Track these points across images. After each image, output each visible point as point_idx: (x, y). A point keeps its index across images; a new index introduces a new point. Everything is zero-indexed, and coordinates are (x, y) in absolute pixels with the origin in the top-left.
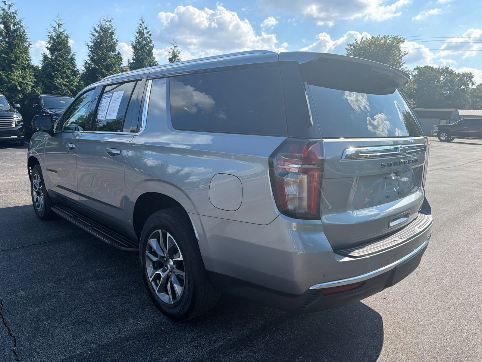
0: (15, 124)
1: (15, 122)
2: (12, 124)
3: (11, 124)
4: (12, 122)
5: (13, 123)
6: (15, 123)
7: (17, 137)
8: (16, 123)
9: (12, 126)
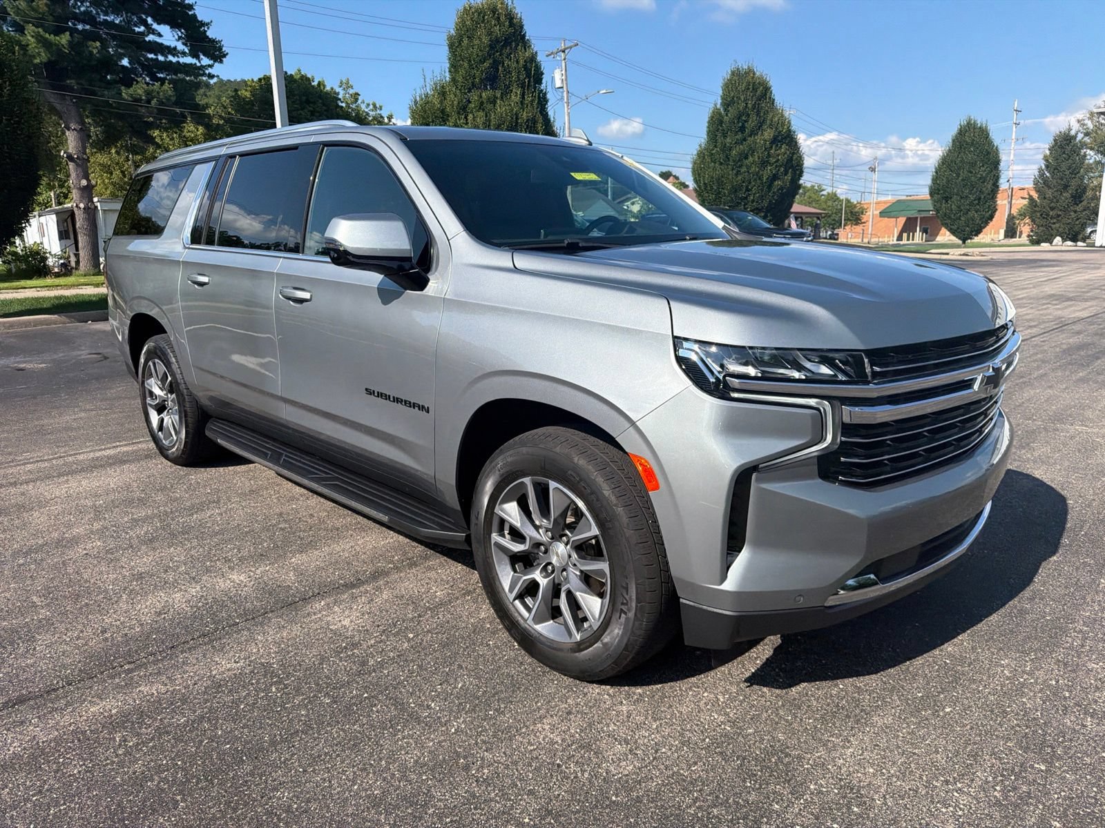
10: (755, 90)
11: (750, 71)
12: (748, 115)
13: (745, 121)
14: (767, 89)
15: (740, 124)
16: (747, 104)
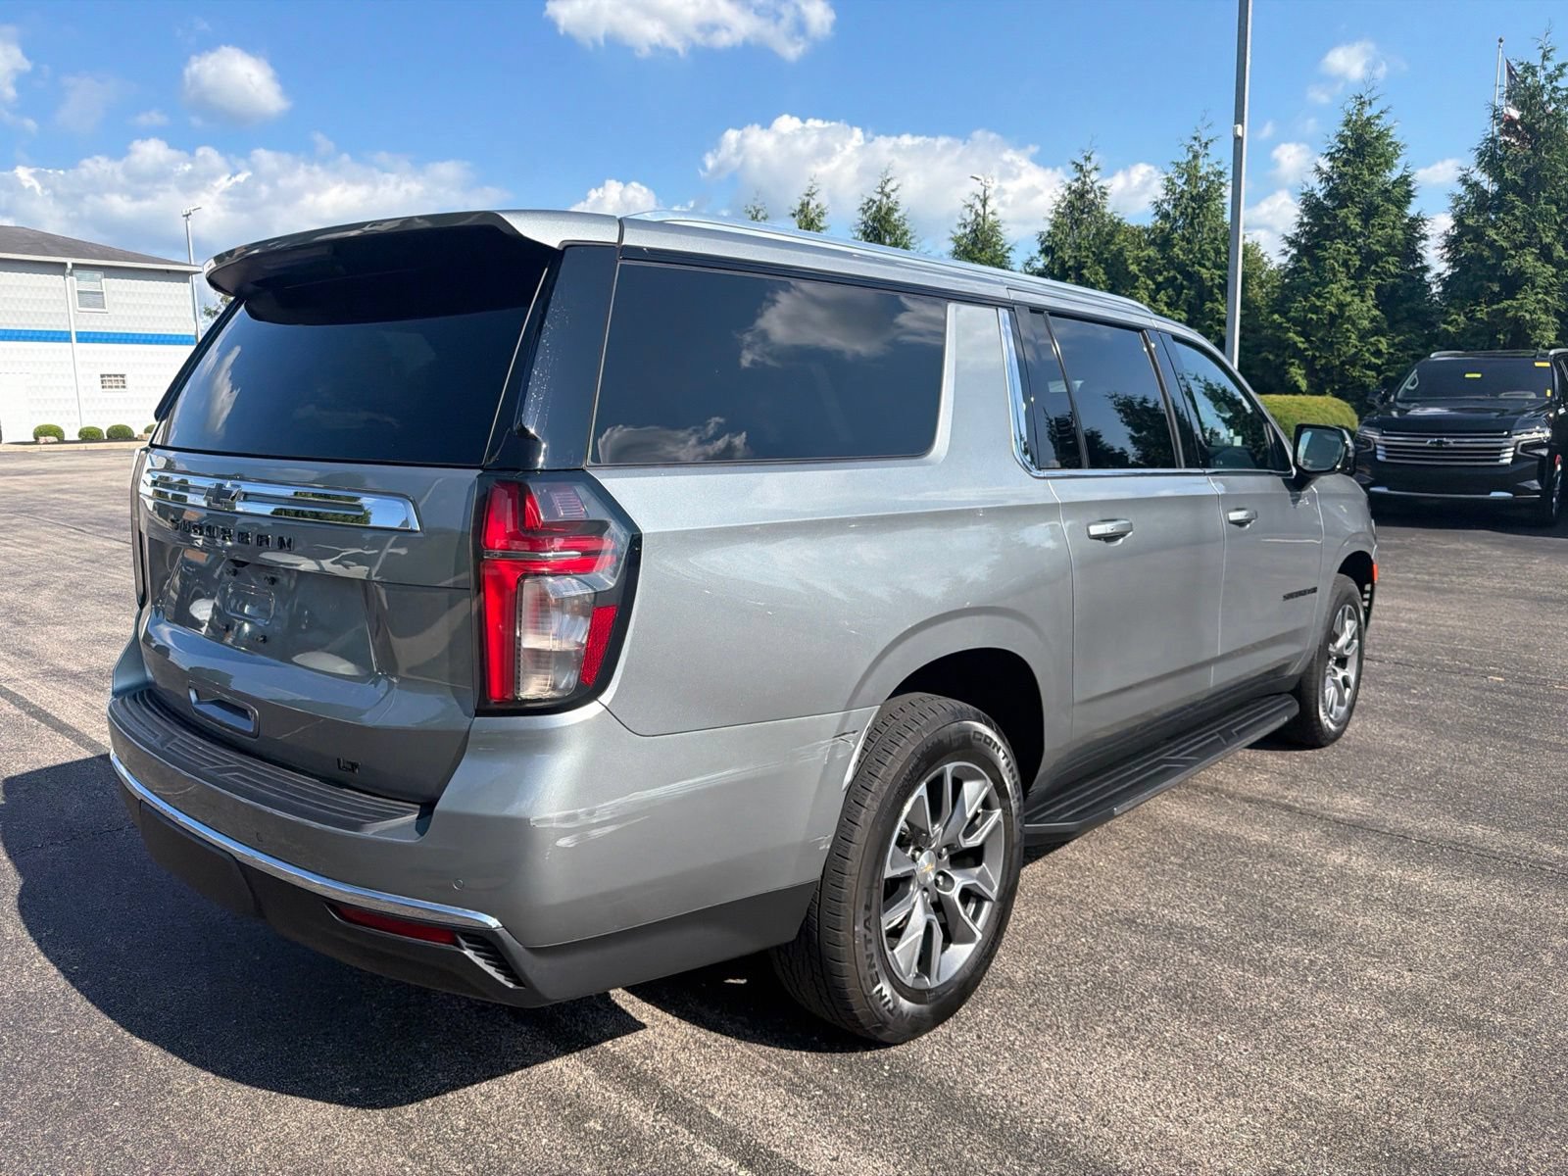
0: (1511, 454)
1: (1513, 449)
2: (1502, 456)
3: (1499, 454)
4: (1500, 448)
5: (1503, 450)
6: (1514, 451)
7: (1510, 495)
8: (1519, 452)
9: (1501, 461)
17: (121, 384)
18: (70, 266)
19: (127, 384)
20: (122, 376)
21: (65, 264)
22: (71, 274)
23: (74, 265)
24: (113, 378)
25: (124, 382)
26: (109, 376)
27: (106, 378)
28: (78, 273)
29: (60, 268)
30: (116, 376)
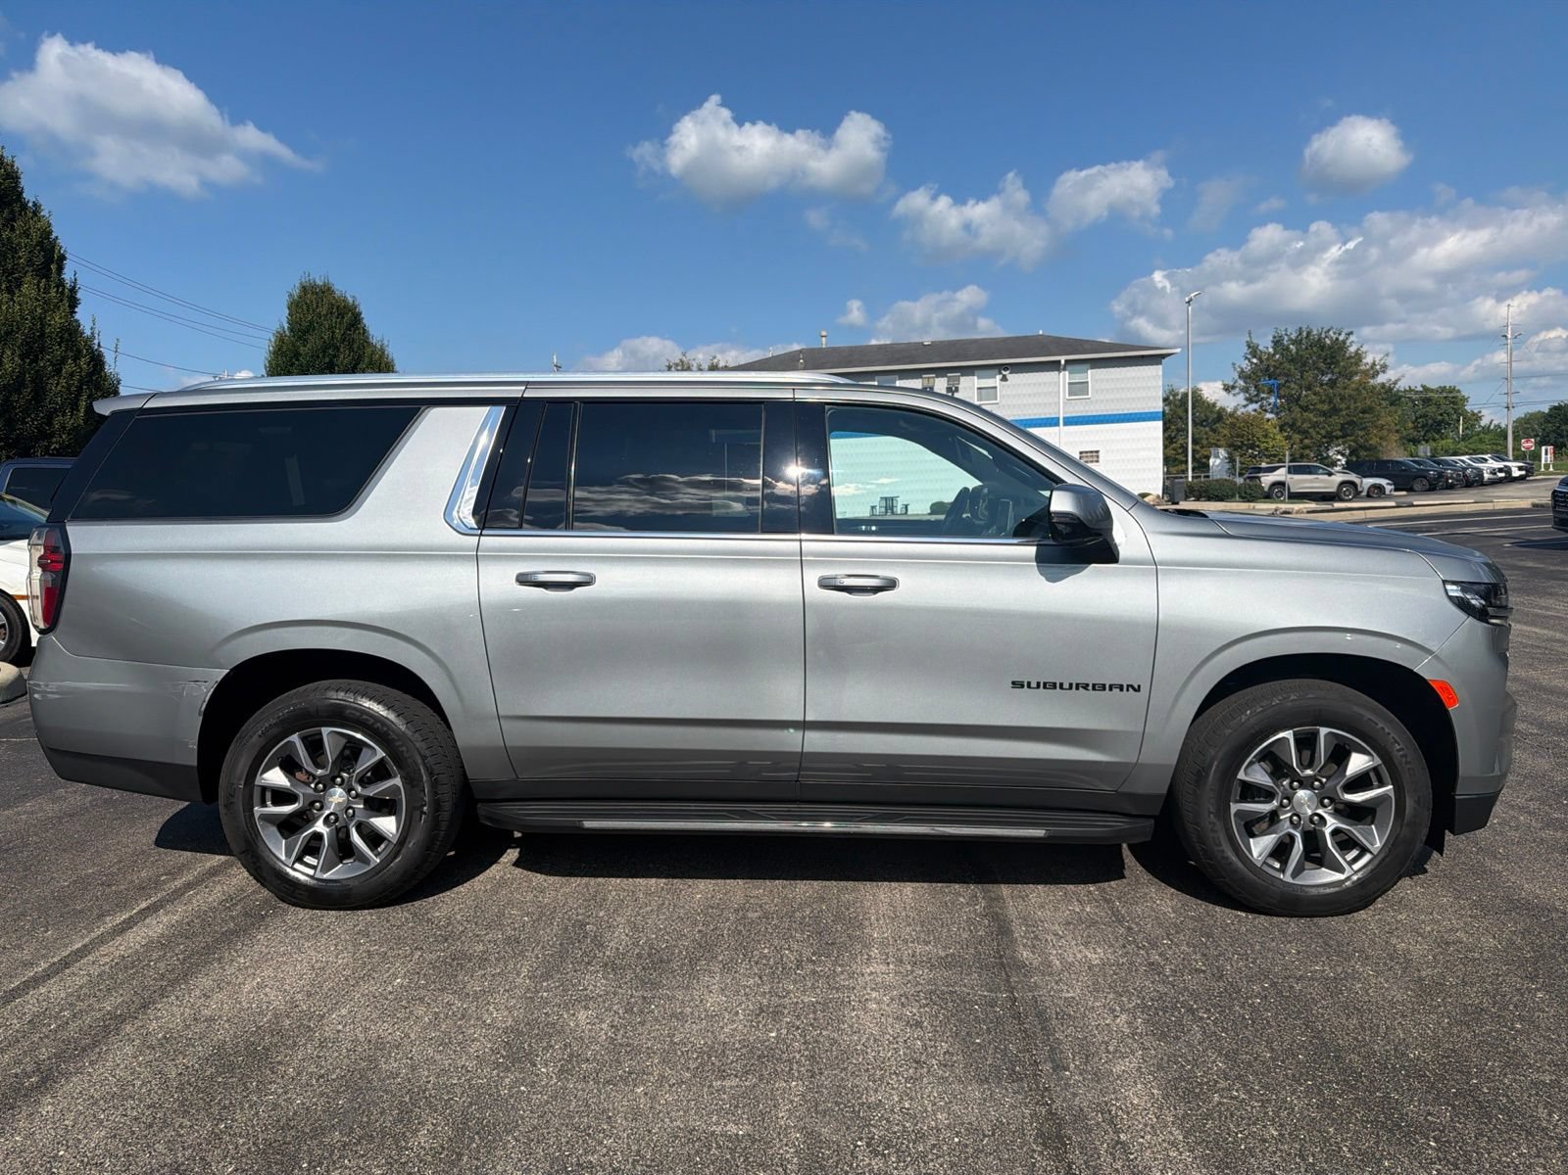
10: (341, 315)
11: (326, 291)
12: (338, 349)
13: (334, 356)
14: (357, 318)
15: (327, 360)
16: (333, 332)
17: (1095, 459)
18: (1063, 362)
19: (1101, 459)
20: (1097, 452)
21: (1059, 362)
22: (1064, 369)
23: (1066, 361)
24: (1089, 454)
25: (1098, 457)
26: (1087, 452)
27: (1084, 455)
28: (1069, 367)
29: (1055, 366)
30: (1091, 452)
